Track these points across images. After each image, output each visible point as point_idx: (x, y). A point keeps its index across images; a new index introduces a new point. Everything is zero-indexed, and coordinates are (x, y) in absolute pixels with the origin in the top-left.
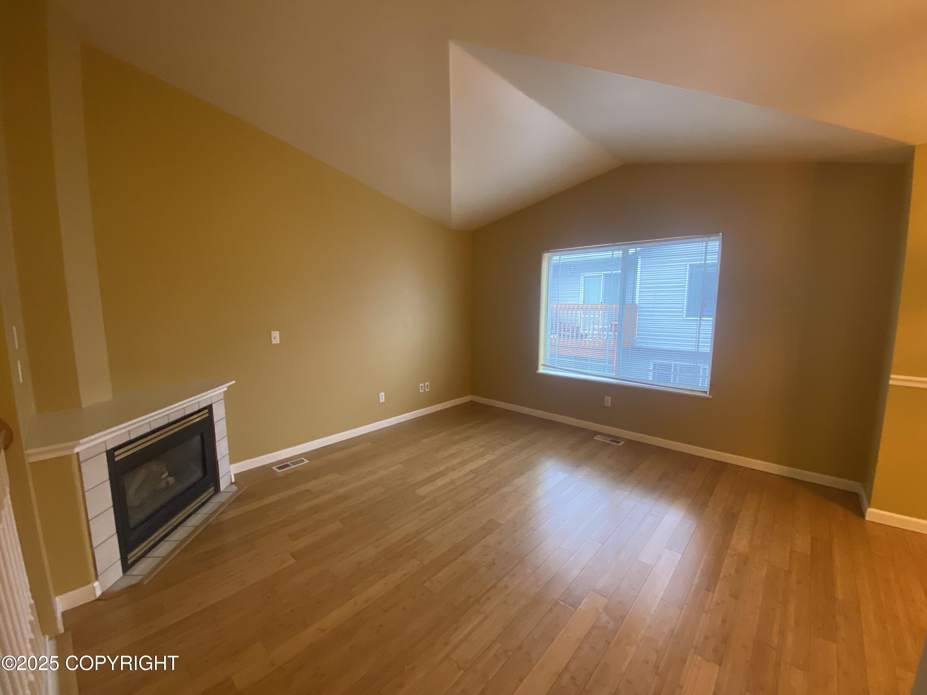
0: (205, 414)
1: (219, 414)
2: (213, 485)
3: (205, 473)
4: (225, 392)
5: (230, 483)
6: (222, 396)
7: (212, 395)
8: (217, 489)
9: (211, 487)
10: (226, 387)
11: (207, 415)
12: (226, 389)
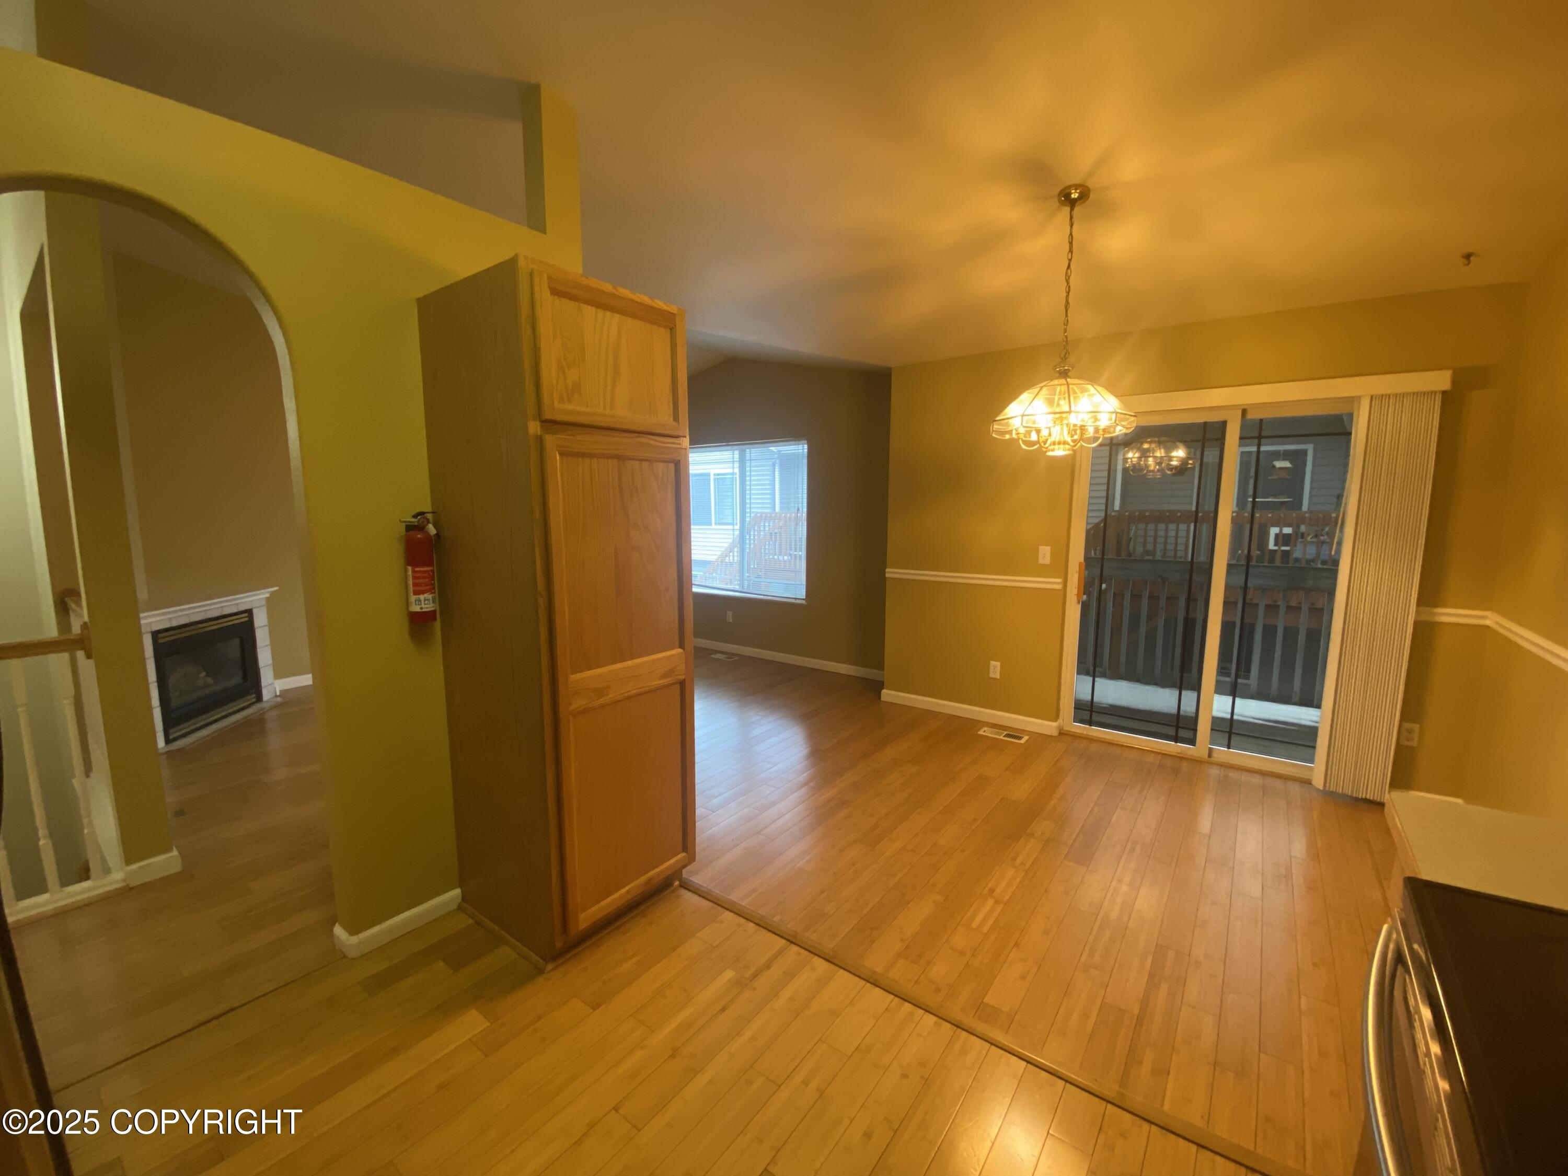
0: (244, 618)
1: (261, 620)
2: (254, 693)
3: (245, 678)
4: (267, 598)
5: (275, 695)
6: (264, 602)
7: (254, 598)
8: (259, 698)
9: (251, 695)
10: (268, 592)
11: (247, 619)
12: (268, 595)
